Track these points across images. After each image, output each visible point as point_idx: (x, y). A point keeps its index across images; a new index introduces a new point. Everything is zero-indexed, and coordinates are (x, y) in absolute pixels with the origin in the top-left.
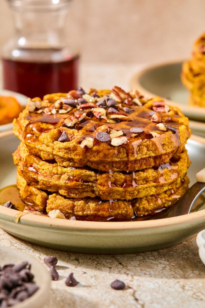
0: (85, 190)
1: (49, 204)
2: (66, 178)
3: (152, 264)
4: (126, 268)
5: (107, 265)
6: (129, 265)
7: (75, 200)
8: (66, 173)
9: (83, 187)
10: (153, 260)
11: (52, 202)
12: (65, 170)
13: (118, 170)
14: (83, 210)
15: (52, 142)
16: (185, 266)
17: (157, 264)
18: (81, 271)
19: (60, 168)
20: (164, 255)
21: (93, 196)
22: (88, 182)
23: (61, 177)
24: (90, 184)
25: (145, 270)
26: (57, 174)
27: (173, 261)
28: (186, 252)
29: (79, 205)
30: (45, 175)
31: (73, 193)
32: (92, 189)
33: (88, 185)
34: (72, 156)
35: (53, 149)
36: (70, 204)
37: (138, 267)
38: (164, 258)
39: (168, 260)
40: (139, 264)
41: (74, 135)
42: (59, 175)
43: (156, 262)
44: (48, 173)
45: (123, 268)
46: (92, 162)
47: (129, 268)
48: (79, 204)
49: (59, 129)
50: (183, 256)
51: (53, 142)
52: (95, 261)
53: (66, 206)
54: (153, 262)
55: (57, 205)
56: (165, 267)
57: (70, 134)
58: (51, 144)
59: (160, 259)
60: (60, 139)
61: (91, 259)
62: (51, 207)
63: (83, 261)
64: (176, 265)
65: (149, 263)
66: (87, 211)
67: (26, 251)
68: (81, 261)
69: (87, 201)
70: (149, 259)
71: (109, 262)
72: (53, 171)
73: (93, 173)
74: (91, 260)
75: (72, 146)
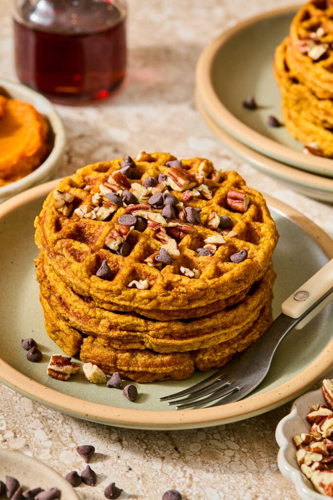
0: (132, 341)
1: (84, 352)
2: (106, 326)
3: (217, 449)
4: (183, 459)
5: (159, 451)
6: (188, 452)
7: (118, 352)
8: (106, 319)
9: (129, 338)
10: (218, 440)
11: (88, 350)
12: (106, 313)
13: (175, 318)
14: (129, 365)
15: (88, 277)
16: (261, 453)
17: (224, 450)
18: (125, 464)
19: (98, 312)
20: (233, 430)
21: (143, 348)
22: (136, 332)
23: (100, 322)
24: (138, 333)
25: (208, 463)
26: (95, 317)
27: (244, 443)
28: (263, 424)
29: (124, 359)
30: (79, 315)
31: (116, 344)
32: (142, 340)
33: (136, 336)
34: (116, 300)
35: (90, 287)
36: (111, 357)
37: (199, 455)
38: (234, 436)
39: (239, 441)
40: (201, 450)
41: (118, 263)
42: (97, 320)
43: (223, 446)
44: (83, 314)
45: (179, 457)
46: (142, 310)
47: (188, 458)
48: (124, 357)
49: (97, 253)
50: (258, 432)
51: (90, 276)
52: (143, 444)
53: (106, 359)
54: (219, 444)
55: (94, 355)
56: (233, 456)
57: (112, 262)
58: (86, 280)
59: (228, 438)
60: (99, 273)
61: (137, 438)
62: (86, 356)
63: (128, 444)
64: (248, 452)
65: (213, 447)
66: (133, 367)
67: (54, 422)
68: (125, 443)
69: (134, 354)
70: (214, 439)
71: (162, 446)
72: (90, 313)
73: (142, 321)
74: (138, 441)
75: (115, 290)
